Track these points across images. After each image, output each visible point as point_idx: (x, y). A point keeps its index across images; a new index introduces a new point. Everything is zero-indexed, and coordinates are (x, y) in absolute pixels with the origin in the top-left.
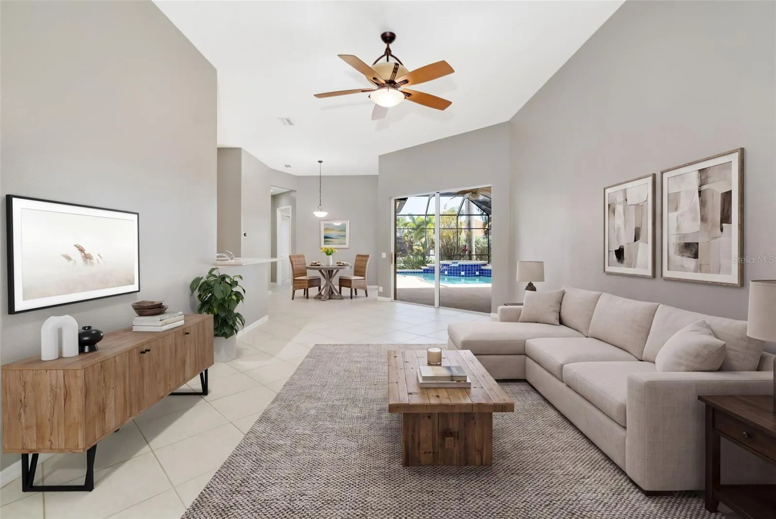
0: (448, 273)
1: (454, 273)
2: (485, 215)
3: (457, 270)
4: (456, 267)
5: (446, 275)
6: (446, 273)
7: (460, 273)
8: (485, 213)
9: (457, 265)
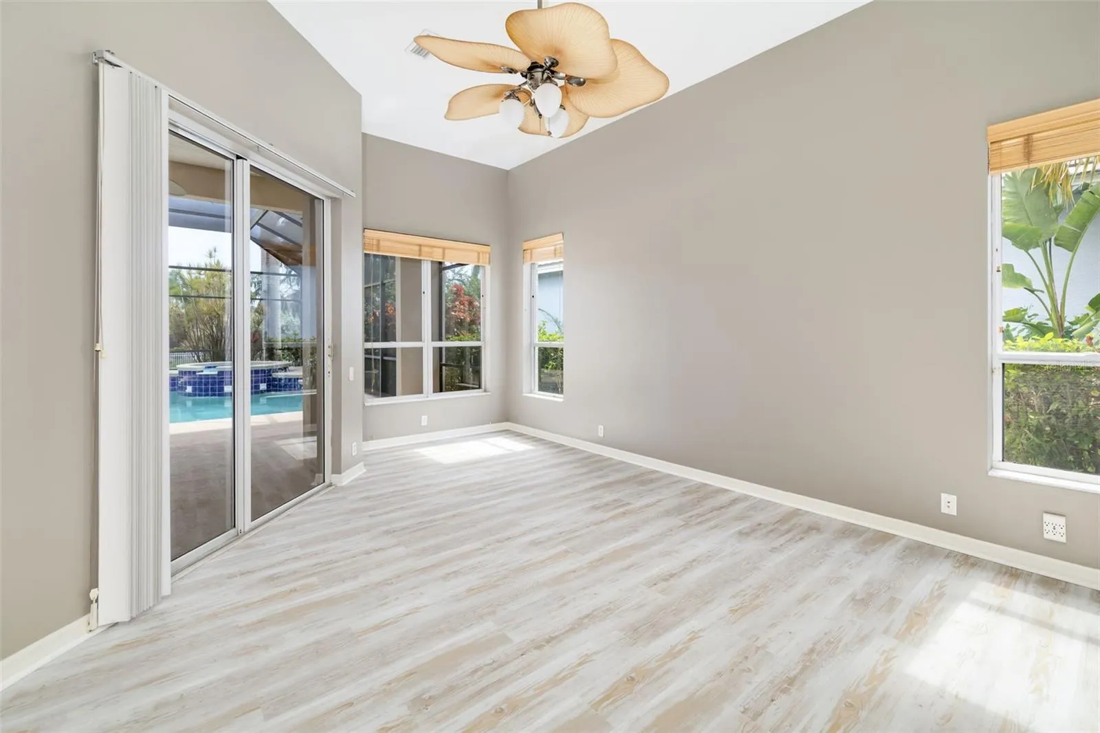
0: (194, 390)
1: (207, 390)
2: (293, 275)
3: (213, 384)
4: (213, 377)
5: (189, 395)
6: (189, 389)
7: (222, 389)
8: (293, 273)
9: (214, 372)
